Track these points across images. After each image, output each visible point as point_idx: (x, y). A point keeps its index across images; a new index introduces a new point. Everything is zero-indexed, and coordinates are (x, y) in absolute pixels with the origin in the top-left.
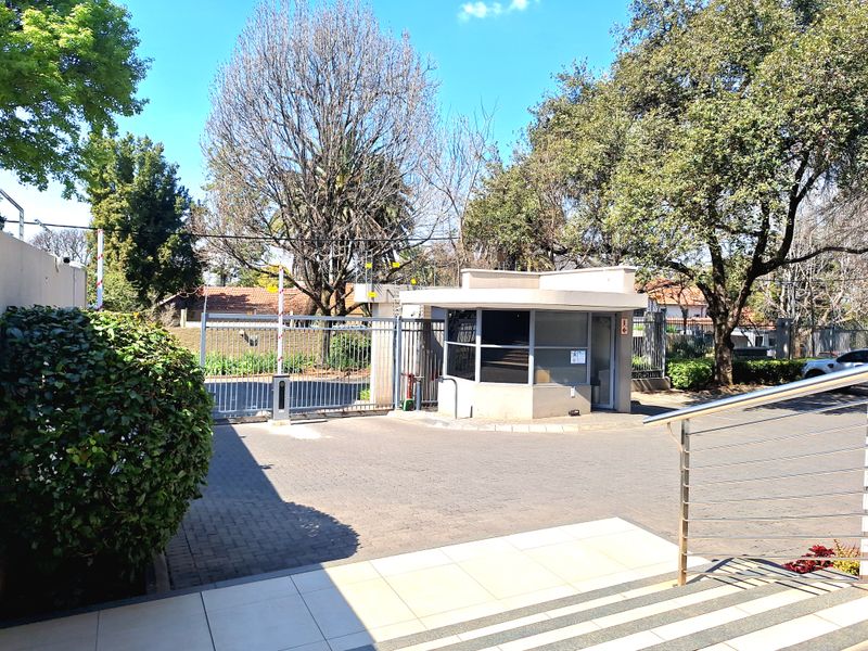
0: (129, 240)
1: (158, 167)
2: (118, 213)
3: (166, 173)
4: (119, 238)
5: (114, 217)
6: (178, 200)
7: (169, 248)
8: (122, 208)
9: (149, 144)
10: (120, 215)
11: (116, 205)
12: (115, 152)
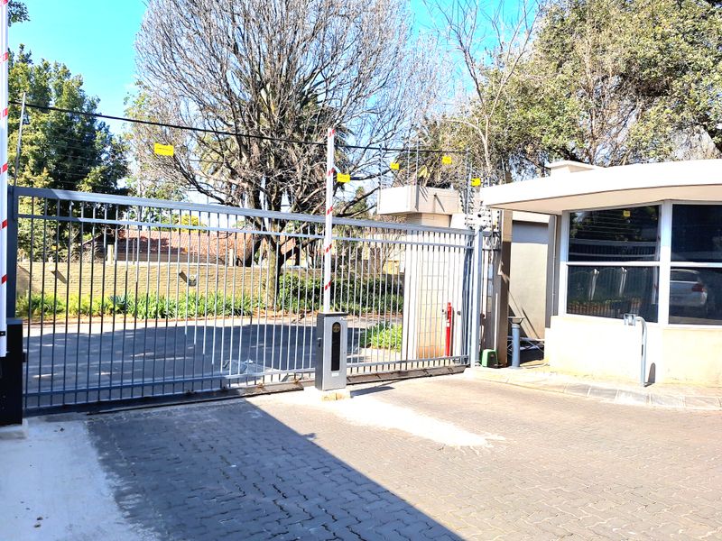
0: (45, 173)
1: (76, 101)
2: (32, 144)
3: (85, 107)
4: (33, 172)
5: (27, 149)
6: (99, 135)
7: (89, 184)
8: (36, 139)
9: (67, 74)
10: (35, 147)
11: (31, 136)
12: (29, 79)
